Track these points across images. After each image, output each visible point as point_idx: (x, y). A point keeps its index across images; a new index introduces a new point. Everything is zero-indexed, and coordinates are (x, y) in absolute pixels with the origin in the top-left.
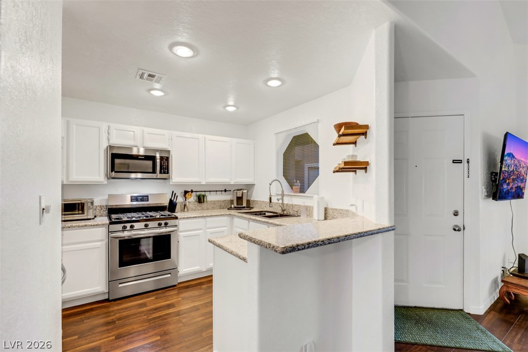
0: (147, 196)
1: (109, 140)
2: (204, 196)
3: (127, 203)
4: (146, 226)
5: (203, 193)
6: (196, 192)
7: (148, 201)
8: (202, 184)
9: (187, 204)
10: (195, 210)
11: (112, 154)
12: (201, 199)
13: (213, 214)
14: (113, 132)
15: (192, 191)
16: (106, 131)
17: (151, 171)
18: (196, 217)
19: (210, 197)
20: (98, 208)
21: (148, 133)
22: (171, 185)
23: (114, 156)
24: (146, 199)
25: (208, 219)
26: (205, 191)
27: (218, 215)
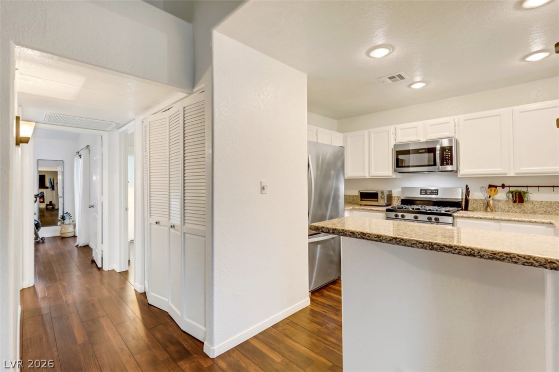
0: (437, 190)
1: (395, 139)
2: (525, 193)
3: (417, 195)
4: (416, 218)
5: (524, 189)
6: (509, 186)
7: (437, 194)
8: (508, 175)
9: (491, 202)
10: (508, 211)
11: (396, 151)
12: (519, 198)
13: (513, 219)
14: (399, 132)
15: (503, 186)
16: (394, 133)
17: (433, 164)
18: (481, 218)
19: (534, 196)
20: (396, 198)
21: (431, 125)
22: (460, 178)
23: (399, 153)
24: (435, 193)
25: (503, 224)
26: (527, 187)
27: (524, 221)
